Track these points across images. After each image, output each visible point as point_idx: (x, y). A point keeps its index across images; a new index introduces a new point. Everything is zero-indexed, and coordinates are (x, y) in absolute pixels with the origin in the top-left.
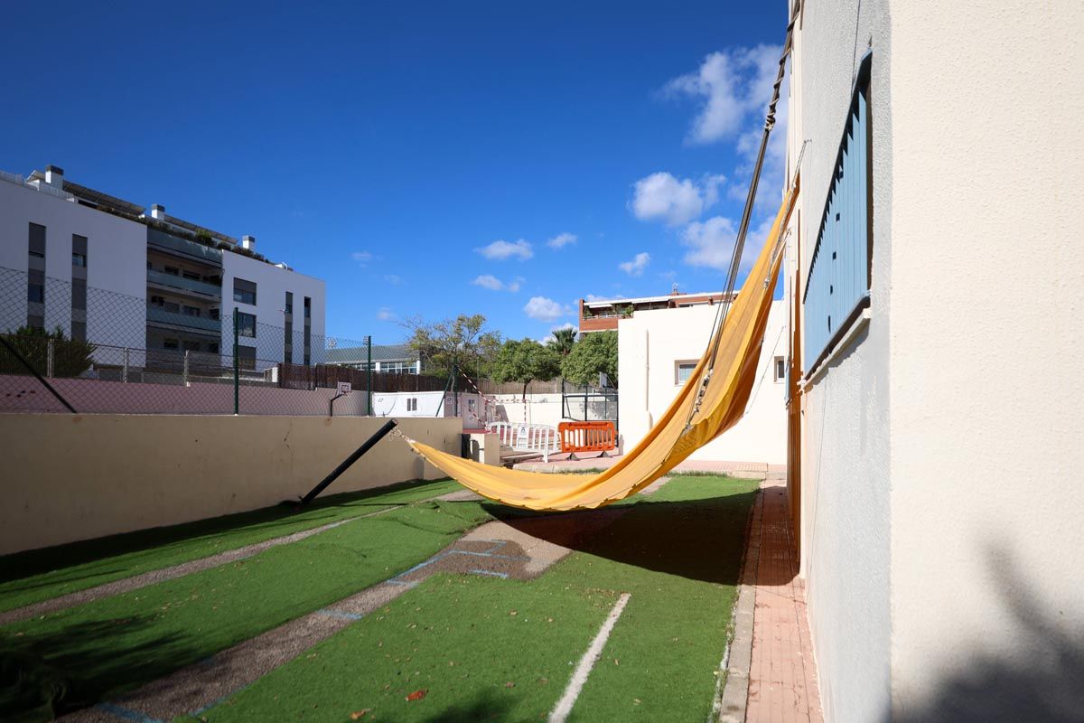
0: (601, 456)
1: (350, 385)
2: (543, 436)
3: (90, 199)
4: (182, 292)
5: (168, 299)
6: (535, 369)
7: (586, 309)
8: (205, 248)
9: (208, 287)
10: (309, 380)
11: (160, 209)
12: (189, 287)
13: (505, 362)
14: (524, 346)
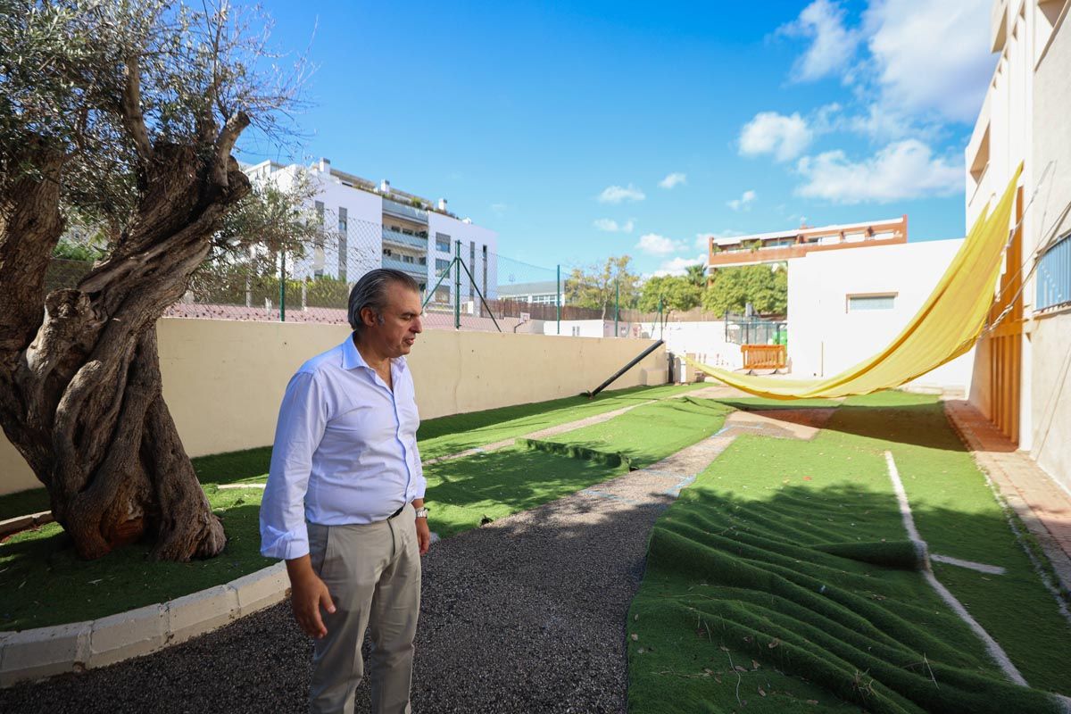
0: (775, 373)
1: (529, 315)
2: (700, 357)
3: (348, 180)
4: (403, 246)
5: (394, 251)
6: (678, 301)
7: (714, 246)
8: (417, 211)
9: (418, 240)
10: (500, 311)
11: (387, 183)
12: (408, 242)
13: (651, 295)
14: (666, 282)
